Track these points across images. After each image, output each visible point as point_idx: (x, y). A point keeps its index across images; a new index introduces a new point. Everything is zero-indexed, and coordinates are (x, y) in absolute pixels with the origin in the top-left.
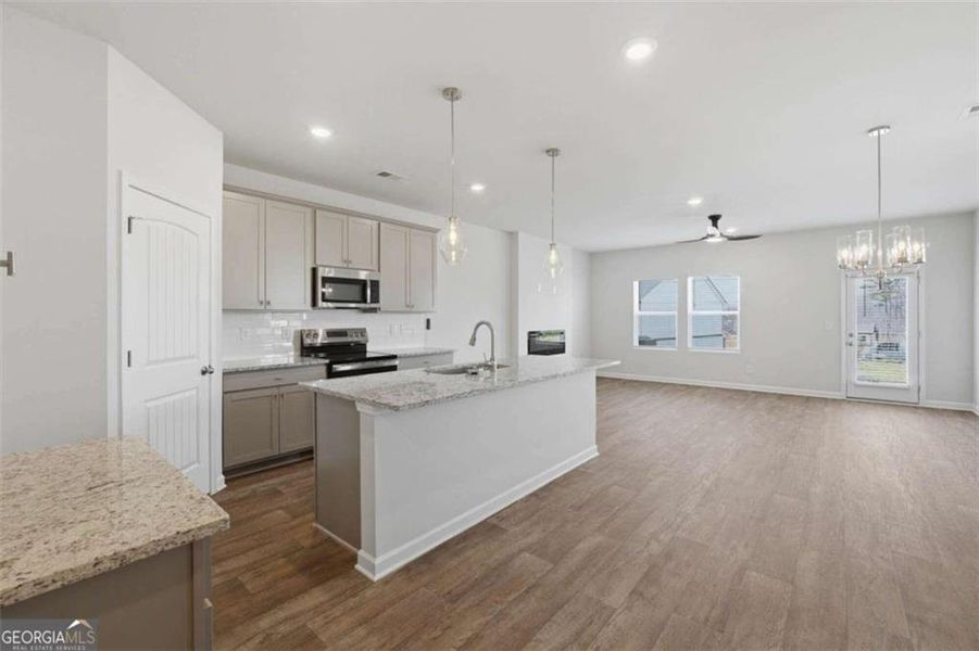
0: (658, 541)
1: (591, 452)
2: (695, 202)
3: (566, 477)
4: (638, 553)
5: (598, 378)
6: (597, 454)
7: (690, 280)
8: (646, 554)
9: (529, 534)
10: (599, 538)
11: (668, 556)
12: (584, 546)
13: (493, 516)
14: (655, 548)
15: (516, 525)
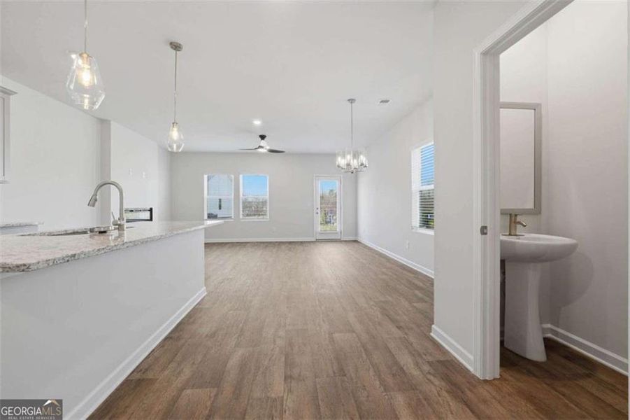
0: (280, 337)
1: (202, 293)
2: (257, 123)
3: (189, 316)
4: (272, 350)
5: (205, 244)
6: (206, 293)
7: (241, 176)
8: (278, 349)
9: (179, 373)
10: (240, 352)
11: (291, 345)
12: (234, 362)
13: (133, 372)
14: (280, 342)
15: (163, 370)
